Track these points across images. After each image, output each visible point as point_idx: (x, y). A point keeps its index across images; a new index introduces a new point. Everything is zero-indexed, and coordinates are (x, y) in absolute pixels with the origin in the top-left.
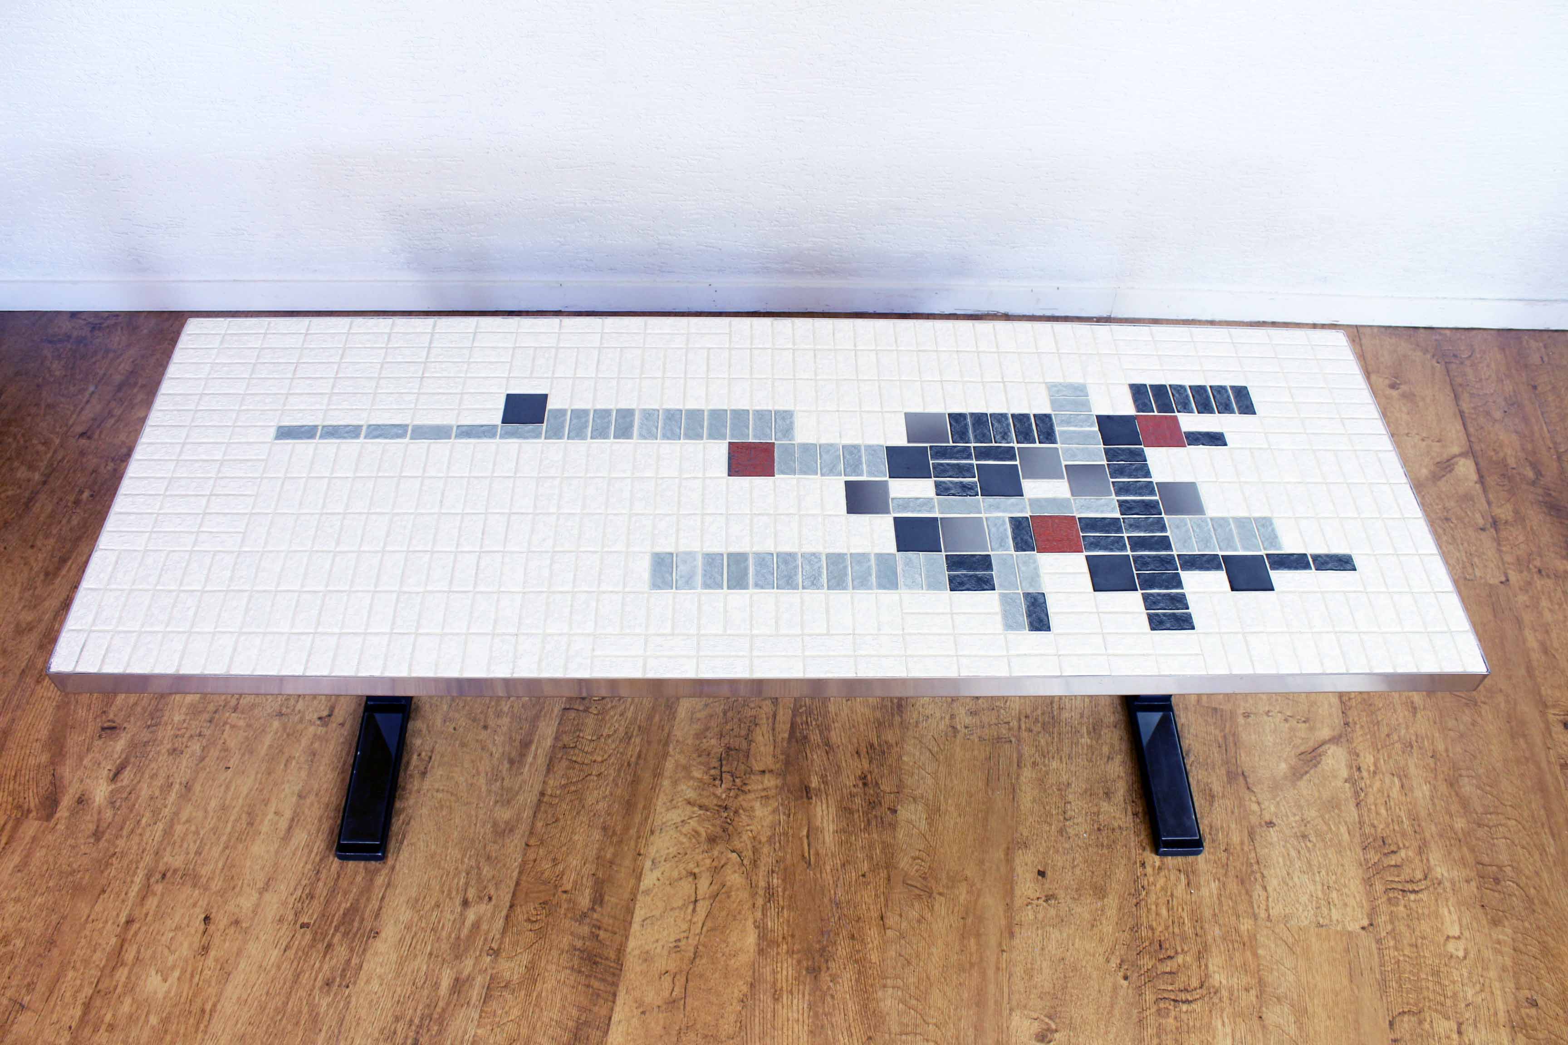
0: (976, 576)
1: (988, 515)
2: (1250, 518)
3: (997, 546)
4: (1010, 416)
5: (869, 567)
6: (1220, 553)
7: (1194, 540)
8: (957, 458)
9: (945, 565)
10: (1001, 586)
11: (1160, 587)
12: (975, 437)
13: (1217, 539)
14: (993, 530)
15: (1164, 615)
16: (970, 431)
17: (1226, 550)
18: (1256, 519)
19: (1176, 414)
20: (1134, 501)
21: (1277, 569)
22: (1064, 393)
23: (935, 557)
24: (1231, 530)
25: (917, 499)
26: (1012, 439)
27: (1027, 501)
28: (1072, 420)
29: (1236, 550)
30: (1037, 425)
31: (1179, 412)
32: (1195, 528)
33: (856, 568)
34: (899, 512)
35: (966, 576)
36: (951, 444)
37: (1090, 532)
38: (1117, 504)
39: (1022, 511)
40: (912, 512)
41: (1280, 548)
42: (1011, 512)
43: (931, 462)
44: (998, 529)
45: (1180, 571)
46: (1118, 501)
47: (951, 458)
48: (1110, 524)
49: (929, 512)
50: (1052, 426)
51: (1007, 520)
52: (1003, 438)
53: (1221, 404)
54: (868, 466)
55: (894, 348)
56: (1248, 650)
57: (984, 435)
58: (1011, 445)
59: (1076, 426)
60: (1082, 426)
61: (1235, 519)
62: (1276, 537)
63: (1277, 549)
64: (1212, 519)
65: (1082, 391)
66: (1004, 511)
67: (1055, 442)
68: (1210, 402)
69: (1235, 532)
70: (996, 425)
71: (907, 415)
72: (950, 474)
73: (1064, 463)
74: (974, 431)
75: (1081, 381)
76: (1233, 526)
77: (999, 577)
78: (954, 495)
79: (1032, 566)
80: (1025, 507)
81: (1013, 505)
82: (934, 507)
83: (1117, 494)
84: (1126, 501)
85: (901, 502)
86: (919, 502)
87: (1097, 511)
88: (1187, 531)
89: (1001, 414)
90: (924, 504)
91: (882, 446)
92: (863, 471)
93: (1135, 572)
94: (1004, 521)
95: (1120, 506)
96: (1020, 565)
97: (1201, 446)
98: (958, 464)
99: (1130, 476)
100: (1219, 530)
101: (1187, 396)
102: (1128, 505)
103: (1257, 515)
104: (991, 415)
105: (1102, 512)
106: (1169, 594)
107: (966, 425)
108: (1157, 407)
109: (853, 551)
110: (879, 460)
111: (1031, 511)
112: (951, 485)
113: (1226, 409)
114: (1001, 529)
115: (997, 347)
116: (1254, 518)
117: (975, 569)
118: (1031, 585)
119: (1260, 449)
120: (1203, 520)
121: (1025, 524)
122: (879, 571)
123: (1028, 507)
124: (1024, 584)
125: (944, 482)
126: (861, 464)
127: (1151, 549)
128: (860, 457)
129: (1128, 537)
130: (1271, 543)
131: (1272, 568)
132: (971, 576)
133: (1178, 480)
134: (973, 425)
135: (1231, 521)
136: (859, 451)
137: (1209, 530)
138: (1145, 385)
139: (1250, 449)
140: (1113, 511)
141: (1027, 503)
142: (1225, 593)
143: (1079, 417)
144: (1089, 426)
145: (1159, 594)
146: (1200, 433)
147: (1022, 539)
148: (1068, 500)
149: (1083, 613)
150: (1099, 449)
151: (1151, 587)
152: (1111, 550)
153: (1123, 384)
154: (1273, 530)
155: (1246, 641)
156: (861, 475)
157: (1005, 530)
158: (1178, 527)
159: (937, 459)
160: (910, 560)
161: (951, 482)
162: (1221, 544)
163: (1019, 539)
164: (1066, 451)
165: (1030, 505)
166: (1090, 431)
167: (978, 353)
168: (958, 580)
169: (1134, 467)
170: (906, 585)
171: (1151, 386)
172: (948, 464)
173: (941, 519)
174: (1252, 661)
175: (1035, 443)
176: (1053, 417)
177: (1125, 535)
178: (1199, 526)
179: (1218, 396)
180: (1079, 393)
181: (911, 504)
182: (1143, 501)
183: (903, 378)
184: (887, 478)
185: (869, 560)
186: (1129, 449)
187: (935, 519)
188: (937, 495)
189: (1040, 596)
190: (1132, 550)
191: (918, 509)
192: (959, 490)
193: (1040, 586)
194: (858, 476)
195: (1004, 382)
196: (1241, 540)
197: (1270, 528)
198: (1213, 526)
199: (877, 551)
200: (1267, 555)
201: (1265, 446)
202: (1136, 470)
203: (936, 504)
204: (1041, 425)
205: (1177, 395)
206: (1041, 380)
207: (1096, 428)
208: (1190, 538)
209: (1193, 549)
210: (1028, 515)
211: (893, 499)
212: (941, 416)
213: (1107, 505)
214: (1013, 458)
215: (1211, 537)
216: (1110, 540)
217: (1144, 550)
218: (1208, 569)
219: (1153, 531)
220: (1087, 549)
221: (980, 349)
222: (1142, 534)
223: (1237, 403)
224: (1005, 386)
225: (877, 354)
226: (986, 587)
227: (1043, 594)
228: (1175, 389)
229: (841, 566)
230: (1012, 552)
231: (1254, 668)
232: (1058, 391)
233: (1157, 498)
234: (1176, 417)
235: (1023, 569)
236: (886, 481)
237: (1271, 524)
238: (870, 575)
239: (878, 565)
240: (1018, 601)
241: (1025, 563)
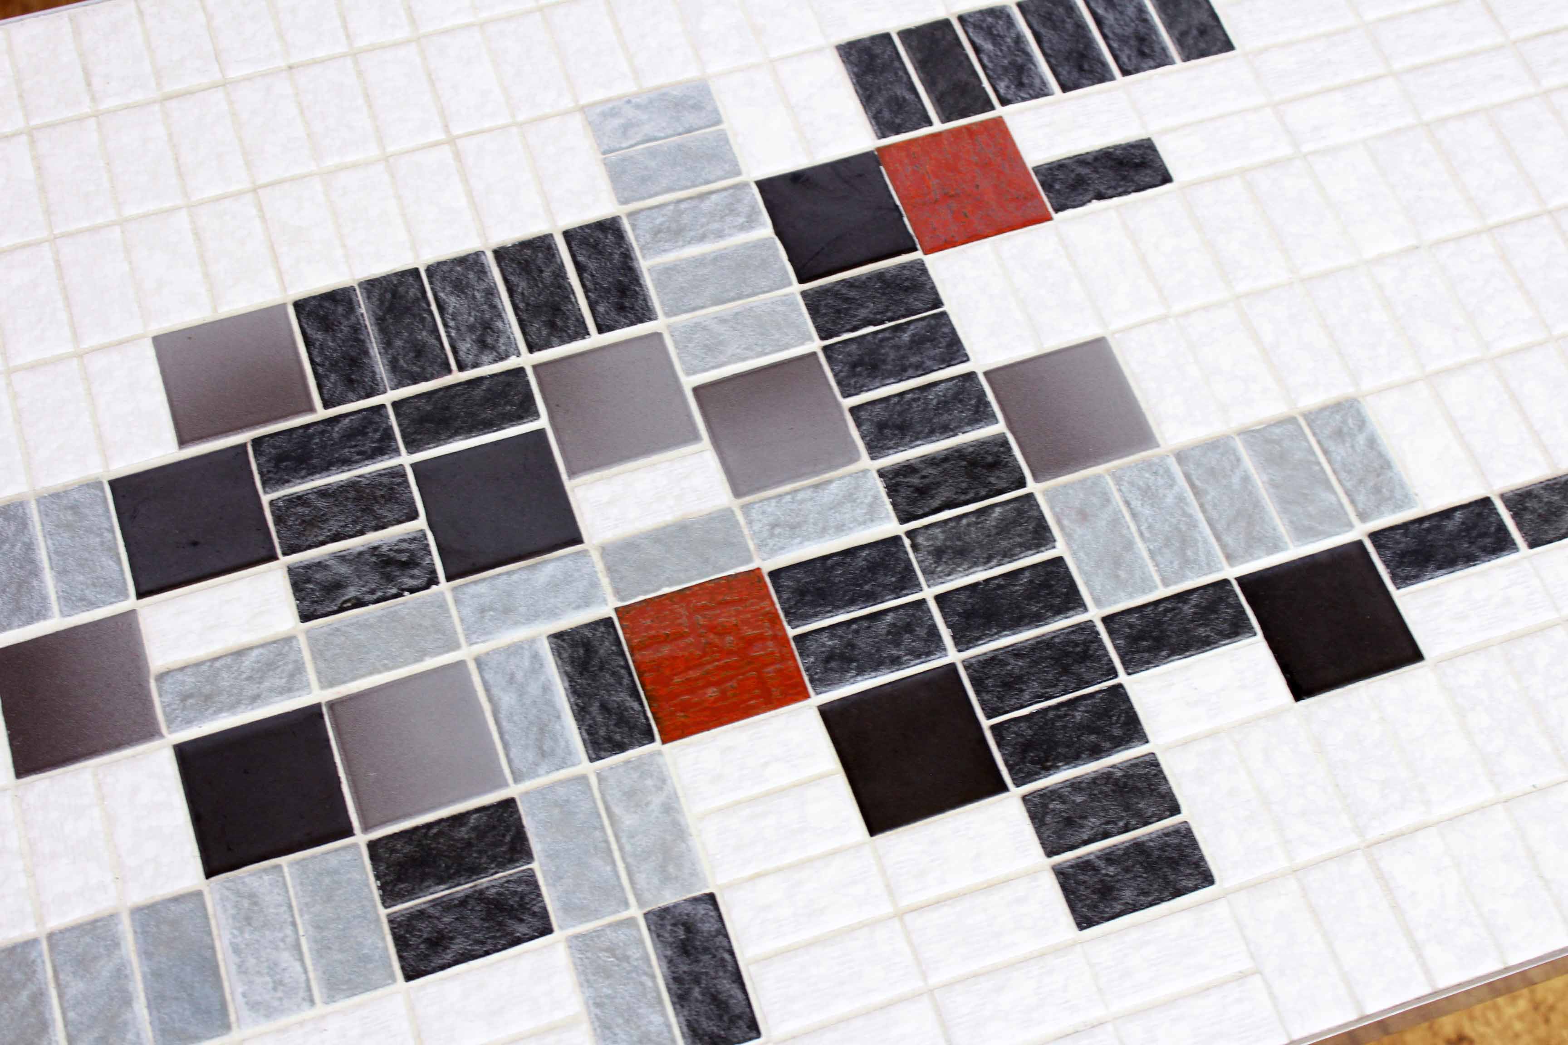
0: (480, 895)
1: (480, 648)
2: (1292, 420)
3: (531, 756)
4: (490, 261)
5: (121, 973)
6: (1232, 572)
7: (1141, 547)
8: (347, 463)
9: (374, 884)
10: (569, 909)
11: (1074, 759)
12: (394, 366)
13: (1210, 523)
14: (507, 700)
15: (1109, 857)
16: (375, 349)
17: (1249, 554)
18: (1310, 417)
19: (1000, 111)
20: (931, 461)
21: (1415, 578)
22: (648, 129)
23: (334, 861)
24: (1246, 479)
25: (240, 653)
26: (511, 342)
27: (595, 556)
28: (686, 219)
29: (1276, 547)
30: (580, 268)
31: (1004, 102)
32: (1136, 504)
33: (76, 987)
34: (189, 722)
35: (445, 905)
36: (322, 413)
37: (815, 615)
38: (880, 486)
39: (586, 602)
40: (232, 707)
41: (1407, 501)
42: (553, 614)
43: (265, 499)
44: (521, 693)
45: (1122, 678)
46: (881, 473)
47: (326, 468)
48: (873, 567)
49: (287, 690)
50: (627, 256)
51: (545, 650)
52: (483, 345)
53: (1123, 40)
54: (61, 573)
55: (86, 108)
56: (1395, 907)
57: (419, 351)
58: (511, 363)
59: (702, 238)
60: (720, 235)
61: (1247, 434)
62: (1386, 464)
63: (1399, 507)
64: (1181, 456)
65: (697, 107)
66: (532, 617)
67: (644, 314)
68: (1089, 42)
69: (1259, 480)
70: (452, 302)
71: (157, 341)
72: (334, 526)
73: (689, 382)
74: (387, 344)
75: (691, 73)
76: (1249, 463)
77: (556, 878)
78: (359, 603)
79: (656, 801)
80: (594, 584)
81: (555, 586)
82: (299, 668)
83: (875, 449)
84: (908, 469)
85: (189, 680)
86: (248, 661)
87: (823, 532)
88: (1116, 522)
89: (461, 261)
90: (269, 667)
91: (98, 485)
92: (44, 598)
93: (986, 724)
94: (536, 657)
95: (892, 490)
96: (617, 810)
97: (1096, 204)
98: (353, 485)
99: (900, 374)
100: (1212, 494)
101: (1019, 39)
102: (915, 480)
103: (1311, 400)
104: (430, 270)
105: (840, 528)
106: (1106, 777)
107: (357, 329)
108: (939, 101)
109: (55, 923)
110: (95, 541)
111: (617, 592)
112: (344, 570)
113: (1142, 54)
114: (534, 689)
115: (413, 22)
116: (1306, 416)
117: (475, 871)
118: (666, 879)
119: (1271, 164)
120: (1154, 468)
121: (605, 649)
122: (155, 976)
123: (605, 581)
124: (641, 879)
125: (319, 565)
126: (35, 572)
127: (1015, 625)
128: (29, 547)
129: (939, 598)
130: (1377, 490)
131: (1401, 580)
132: (464, 902)
133: (1051, 344)
134: (380, 322)
135: (1239, 445)
136: (24, 524)
137: (1181, 499)
138: (887, 37)
139: (1243, 172)
140: (872, 516)
141: (600, 566)
142: (1273, 715)
143: (706, 205)
144: (742, 228)
145: (1075, 785)
146: (1081, 160)
147: (604, 707)
148: (725, 516)
149: (851, 930)
150: (787, 301)
151: (1046, 766)
152: (896, 663)
153: (819, 50)
154: (1372, 442)
155: (1381, 876)
156: (41, 614)
157: (546, 689)
158: (1083, 516)
159: (283, 482)
160: (252, 897)
161: (341, 558)
162: (1228, 539)
163: (595, 708)
164: (685, 338)
165: (610, 570)
166: (746, 246)
167: (355, 55)
168: (425, 929)
169: (906, 337)
170: (254, 1006)
171: (906, 35)
172: (322, 493)
173: (331, 705)
174: (1417, 948)
175: (584, 333)
176: (626, 225)
177: (928, 593)
178: (1147, 493)
179: (1110, 18)
180: (691, 118)
181: (225, 680)
182: (958, 453)
183: (131, 211)
184: (131, 602)
185: (116, 944)
186: (880, 276)
187: (313, 714)
188: (305, 617)
189: (702, 909)
190: (961, 643)
191: (251, 689)
192: (374, 580)
193: (694, 874)
194: (31, 620)
195: (452, 141)
196: (1285, 504)
197: (1361, 439)
198: (1188, 477)
199: (139, 896)
200: (1375, 536)
201: (1284, 150)
202: (917, 343)
203: (307, 656)
204: (592, 265)
205: (988, 46)
206: (567, 102)
207: (766, 230)
208: (1129, 545)
209: (1147, 585)
210: (606, 609)
211: (161, 677)
212: (275, 312)
213: (850, 497)
214: (527, 410)
215: (1193, 525)
216: (882, 626)
217: (998, 634)
218: (1205, 644)
219: (1008, 555)
220: (822, 682)
221: (362, 42)
222: (980, 575)
223: (1170, 26)
224: (458, 156)
225: (33, 142)
226: (522, 929)
227: (711, 898)
228: (977, 27)
229: (24, 997)
230: (584, 766)
231: (1427, 971)
232: (626, 129)
233: (999, 427)
234: (999, 122)
235: (629, 820)
236: (131, 614)
237: (1362, 424)
238: (127, 1001)
239: (146, 954)
240: (634, 953)
241: (630, 794)
